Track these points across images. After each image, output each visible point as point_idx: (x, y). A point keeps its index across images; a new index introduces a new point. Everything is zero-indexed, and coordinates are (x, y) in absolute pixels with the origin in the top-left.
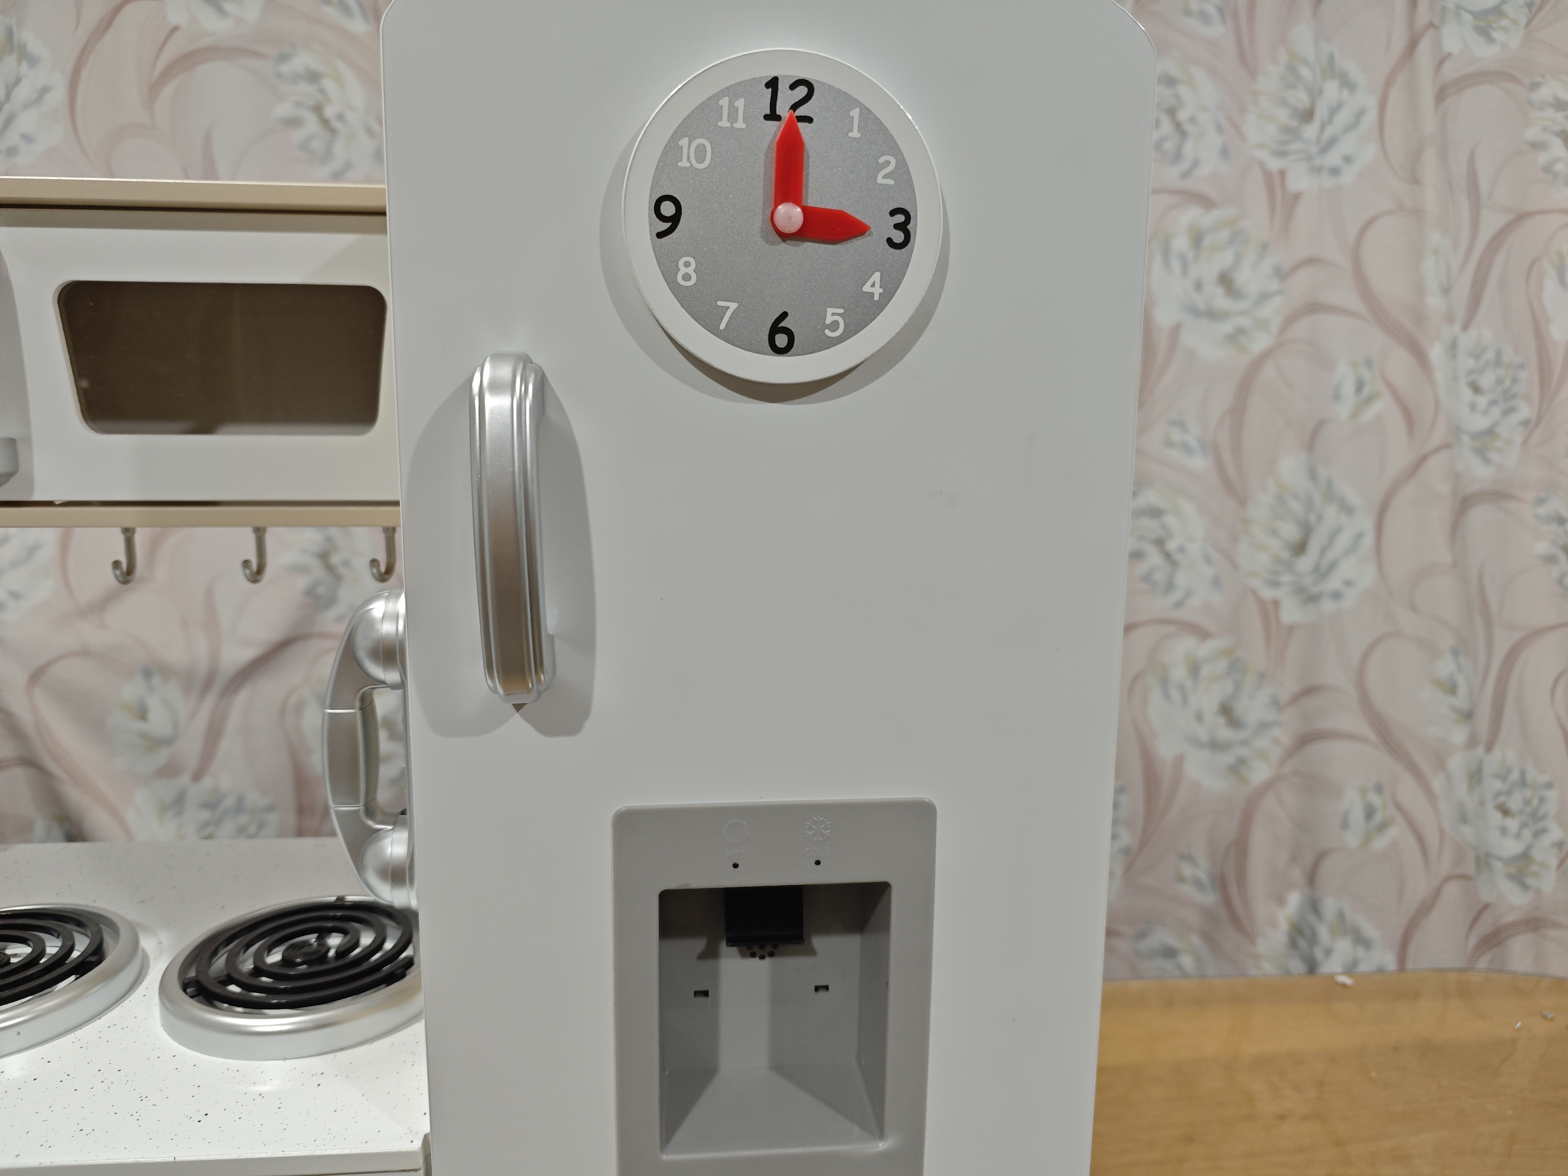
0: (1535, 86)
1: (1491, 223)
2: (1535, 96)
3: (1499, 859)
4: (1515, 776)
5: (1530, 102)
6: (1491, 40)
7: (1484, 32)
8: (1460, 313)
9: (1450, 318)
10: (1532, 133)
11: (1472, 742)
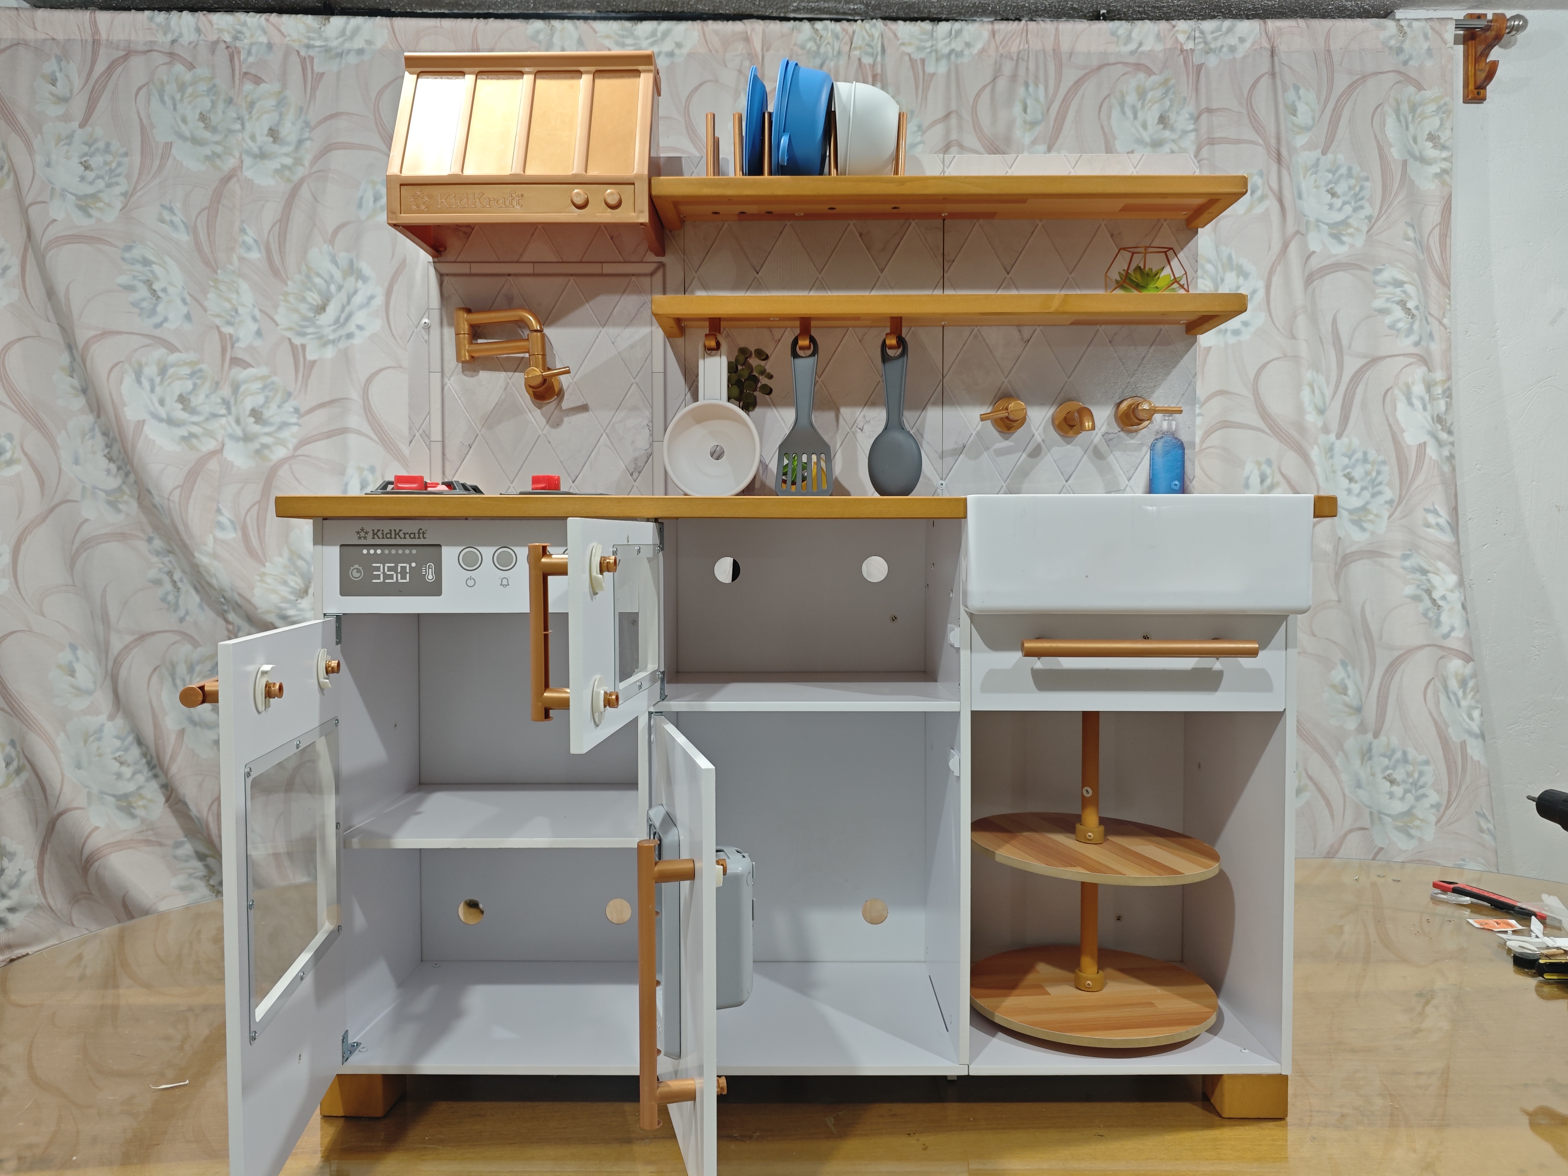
0: (1378, 272)
1: (1352, 365)
2: (1378, 278)
3: (1389, 815)
4: (1398, 755)
5: (1375, 283)
6: (1342, 243)
7: (1337, 237)
8: (1334, 426)
9: (1326, 430)
10: (1378, 303)
11: (1362, 728)
